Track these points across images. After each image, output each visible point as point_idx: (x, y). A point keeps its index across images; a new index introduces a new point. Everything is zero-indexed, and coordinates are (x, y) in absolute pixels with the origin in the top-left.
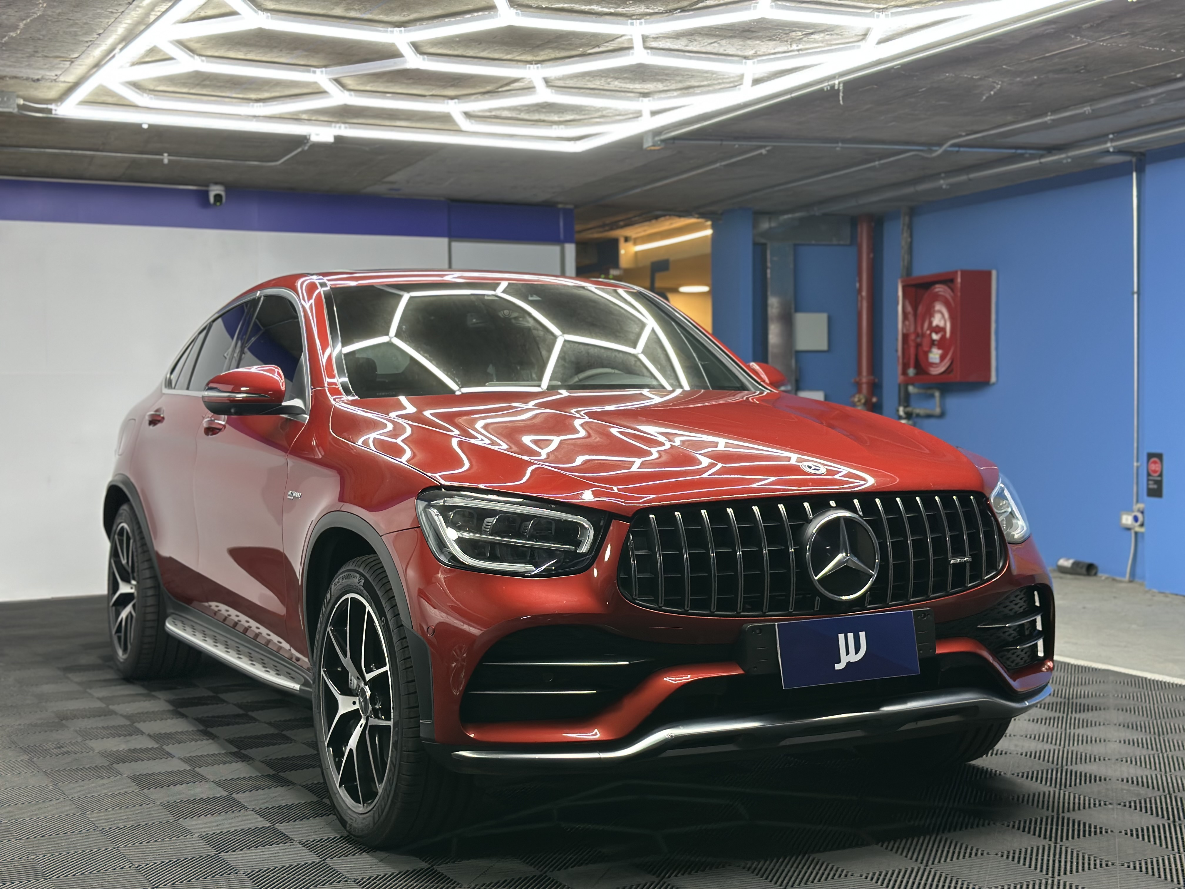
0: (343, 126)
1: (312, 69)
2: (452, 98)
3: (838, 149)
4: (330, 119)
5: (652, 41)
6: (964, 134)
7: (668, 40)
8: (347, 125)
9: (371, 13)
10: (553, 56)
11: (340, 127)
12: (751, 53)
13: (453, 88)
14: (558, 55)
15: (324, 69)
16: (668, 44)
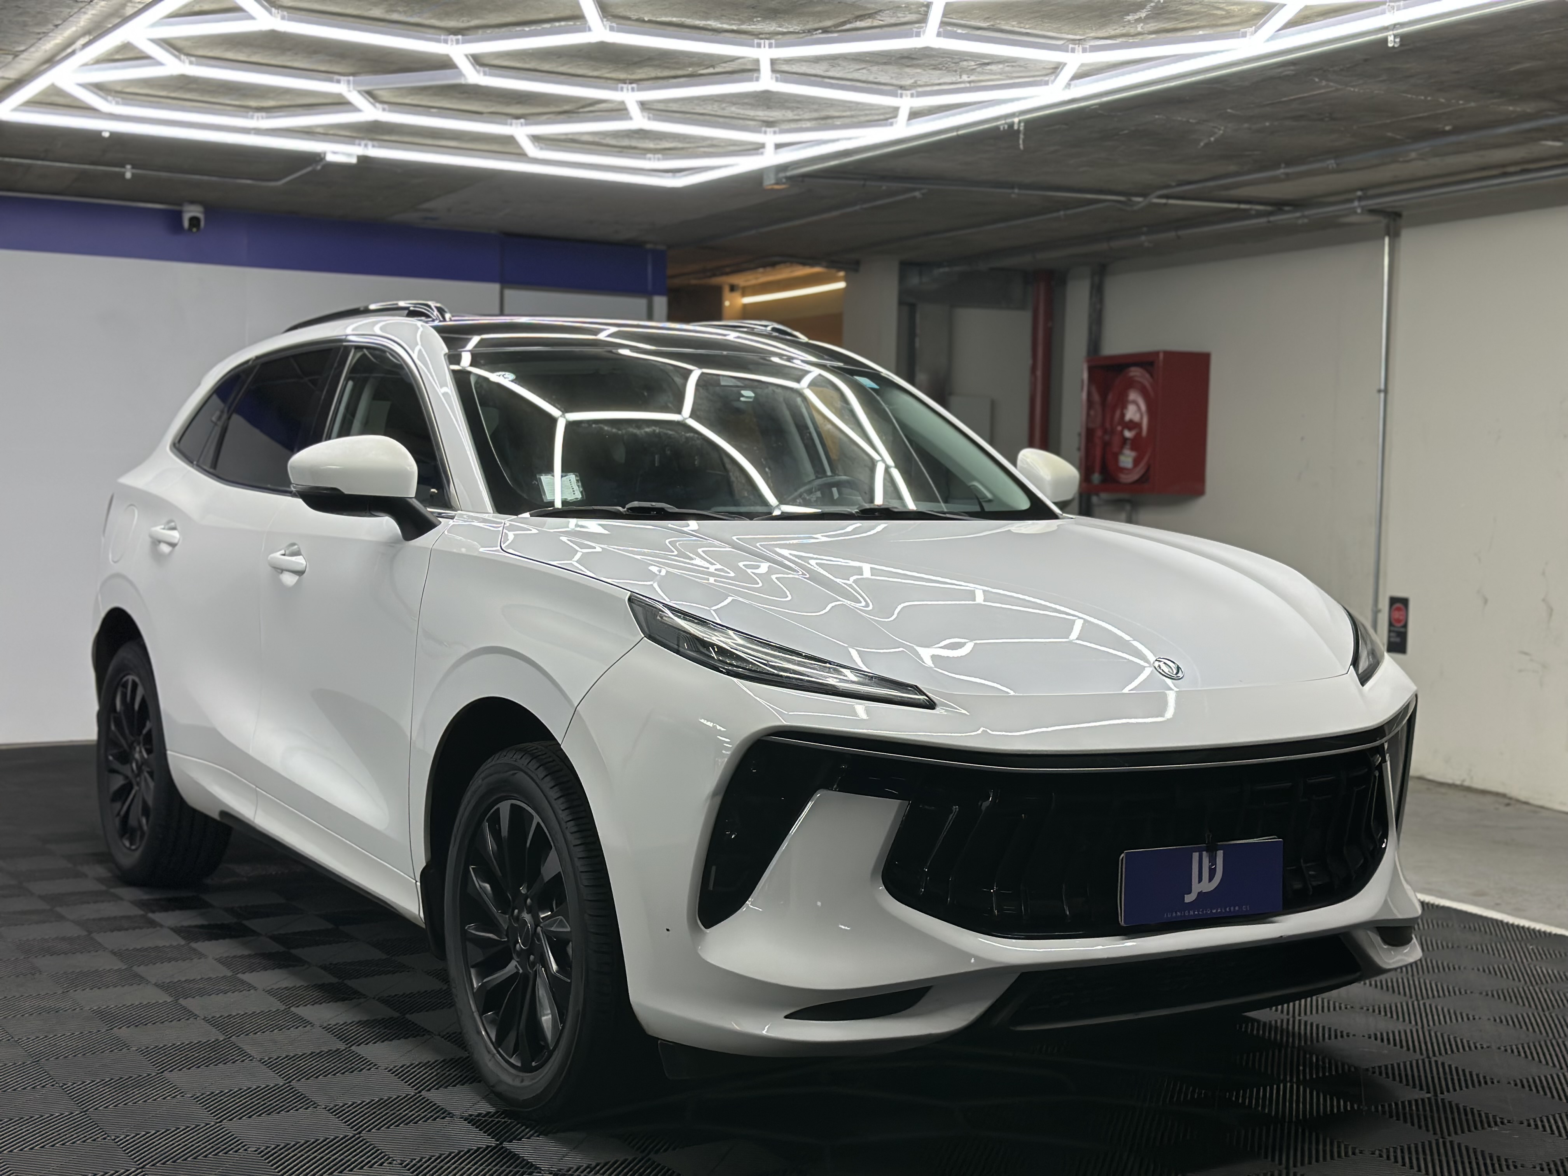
0: (370, 143)
1: (336, 77)
2: (517, 117)
3: (1013, 196)
4: (354, 135)
5: (783, 64)
6: (1173, 184)
7: (804, 63)
8: (376, 143)
9: (419, 17)
10: (653, 75)
11: (366, 146)
12: (908, 82)
13: (519, 106)
14: (660, 74)
15: (351, 78)
16: (804, 69)
